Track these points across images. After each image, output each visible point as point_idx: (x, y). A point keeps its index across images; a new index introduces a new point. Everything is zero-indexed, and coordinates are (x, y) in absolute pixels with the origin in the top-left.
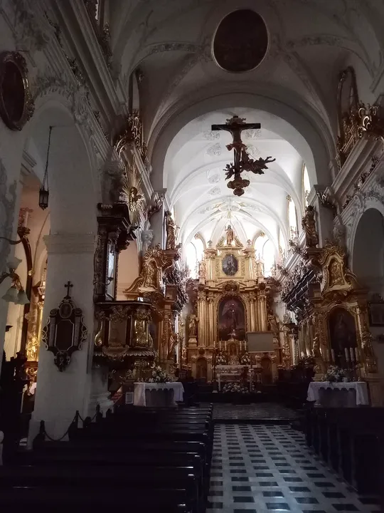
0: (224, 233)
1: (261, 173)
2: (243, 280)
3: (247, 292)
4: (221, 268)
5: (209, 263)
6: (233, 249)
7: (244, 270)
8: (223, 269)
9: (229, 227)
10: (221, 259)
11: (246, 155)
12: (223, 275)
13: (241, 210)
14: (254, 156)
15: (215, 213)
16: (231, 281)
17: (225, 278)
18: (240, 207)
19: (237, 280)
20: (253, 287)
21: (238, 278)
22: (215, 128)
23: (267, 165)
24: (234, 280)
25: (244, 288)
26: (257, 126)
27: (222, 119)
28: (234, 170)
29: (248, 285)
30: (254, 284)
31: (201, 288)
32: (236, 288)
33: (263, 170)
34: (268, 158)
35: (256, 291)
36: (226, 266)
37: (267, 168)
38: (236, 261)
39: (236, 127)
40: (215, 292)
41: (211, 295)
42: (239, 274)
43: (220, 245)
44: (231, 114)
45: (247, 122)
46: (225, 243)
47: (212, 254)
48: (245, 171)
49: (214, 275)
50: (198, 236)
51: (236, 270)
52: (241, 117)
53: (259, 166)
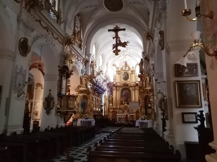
0: (124, 64)
1: (125, 47)
2: (131, 82)
3: (132, 87)
4: (122, 78)
5: (117, 76)
6: (127, 70)
7: (131, 78)
8: (123, 78)
9: (126, 62)
10: (122, 74)
11: (120, 41)
12: (123, 80)
13: (129, 56)
14: (123, 41)
15: (119, 57)
16: (125, 83)
17: (123, 81)
18: (129, 55)
19: (128, 82)
20: (134, 85)
21: (128, 81)
22: (109, 30)
23: (127, 44)
24: (127, 82)
25: (130, 85)
26: (124, 30)
27: (112, 27)
28: (115, 46)
29: (132, 84)
30: (134, 84)
31: (114, 85)
32: (127, 85)
33: (126, 46)
34: (127, 41)
35: (135, 86)
36: (124, 77)
37: (127, 45)
38: (128, 75)
39: (116, 30)
40: (119, 87)
41: (118, 88)
42: (129, 80)
43: (122, 69)
44: (115, 25)
45: (121, 28)
46: (124, 68)
47: (118, 72)
48: (119, 46)
49: (120, 80)
50: (114, 65)
51: (128, 78)
52: (118, 26)
53: (124, 45)
